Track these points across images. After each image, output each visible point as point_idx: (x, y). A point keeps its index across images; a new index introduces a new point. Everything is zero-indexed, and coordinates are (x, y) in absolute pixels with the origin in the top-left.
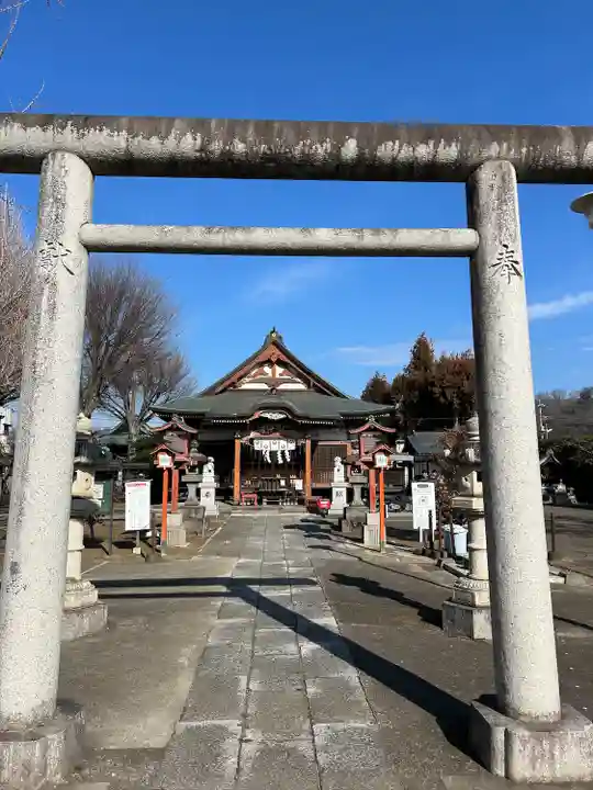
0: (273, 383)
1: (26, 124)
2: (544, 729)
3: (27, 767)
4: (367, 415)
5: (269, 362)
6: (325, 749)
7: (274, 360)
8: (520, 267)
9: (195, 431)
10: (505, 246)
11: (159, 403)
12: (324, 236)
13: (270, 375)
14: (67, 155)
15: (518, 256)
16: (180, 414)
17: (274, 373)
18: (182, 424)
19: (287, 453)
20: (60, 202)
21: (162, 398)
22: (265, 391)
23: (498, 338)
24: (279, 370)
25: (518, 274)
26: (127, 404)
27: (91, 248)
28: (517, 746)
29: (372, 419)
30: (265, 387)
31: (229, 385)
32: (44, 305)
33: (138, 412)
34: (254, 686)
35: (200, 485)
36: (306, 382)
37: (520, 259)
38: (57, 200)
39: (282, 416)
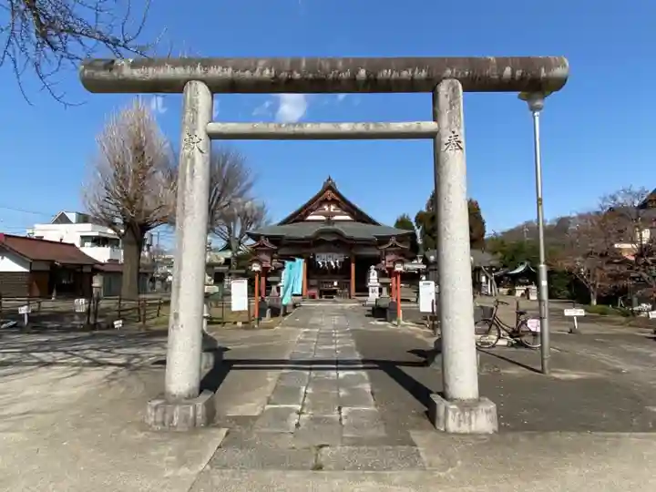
0: (329, 215)
1: (175, 65)
2: (467, 406)
3: (186, 417)
4: (390, 237)
5: (326, 201)
6: (346, 417)
7: (329, 199)
8: (462, 145)
9: (275, 248)
10: (453, 132)
11: (251, 229)
12: (345, 127)
13: (327, 210)
14: (198, 82)
15: (461, 138)
16: (266, 237)
17: (329, 209)
18: (267, 243)
19: (338, 263)
20: (195, 111)
21: (253, 226)
22: (323, 221)
23: (447, 187)
24: (333, 207)
25: (461, 149)
26: (230, 230)
27: (212, 136)
28: (450, 413)
29: (393, 239)
30: (323, 218)
31: (298, 217)
32: (188, 171)
33: (237, 236)
34: (309, 391)
35: (280, 284)
36: (351, 214)
37: (463, 140)
38: (193, 109)
39: (335, 238)
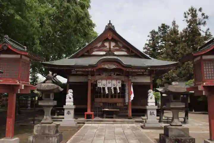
7: (110, 38)
13: (108, 47)
19: (118, 89)
24: (113, 44)
